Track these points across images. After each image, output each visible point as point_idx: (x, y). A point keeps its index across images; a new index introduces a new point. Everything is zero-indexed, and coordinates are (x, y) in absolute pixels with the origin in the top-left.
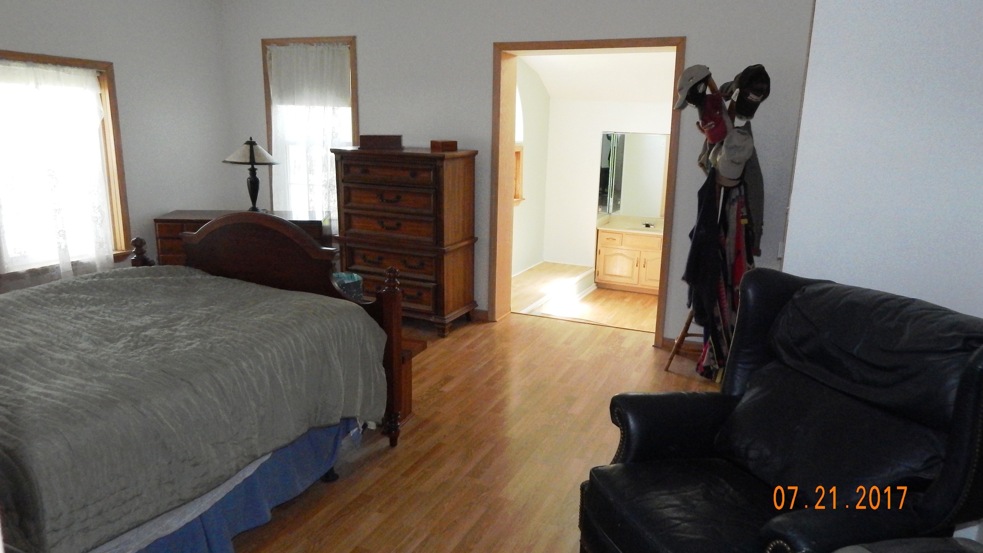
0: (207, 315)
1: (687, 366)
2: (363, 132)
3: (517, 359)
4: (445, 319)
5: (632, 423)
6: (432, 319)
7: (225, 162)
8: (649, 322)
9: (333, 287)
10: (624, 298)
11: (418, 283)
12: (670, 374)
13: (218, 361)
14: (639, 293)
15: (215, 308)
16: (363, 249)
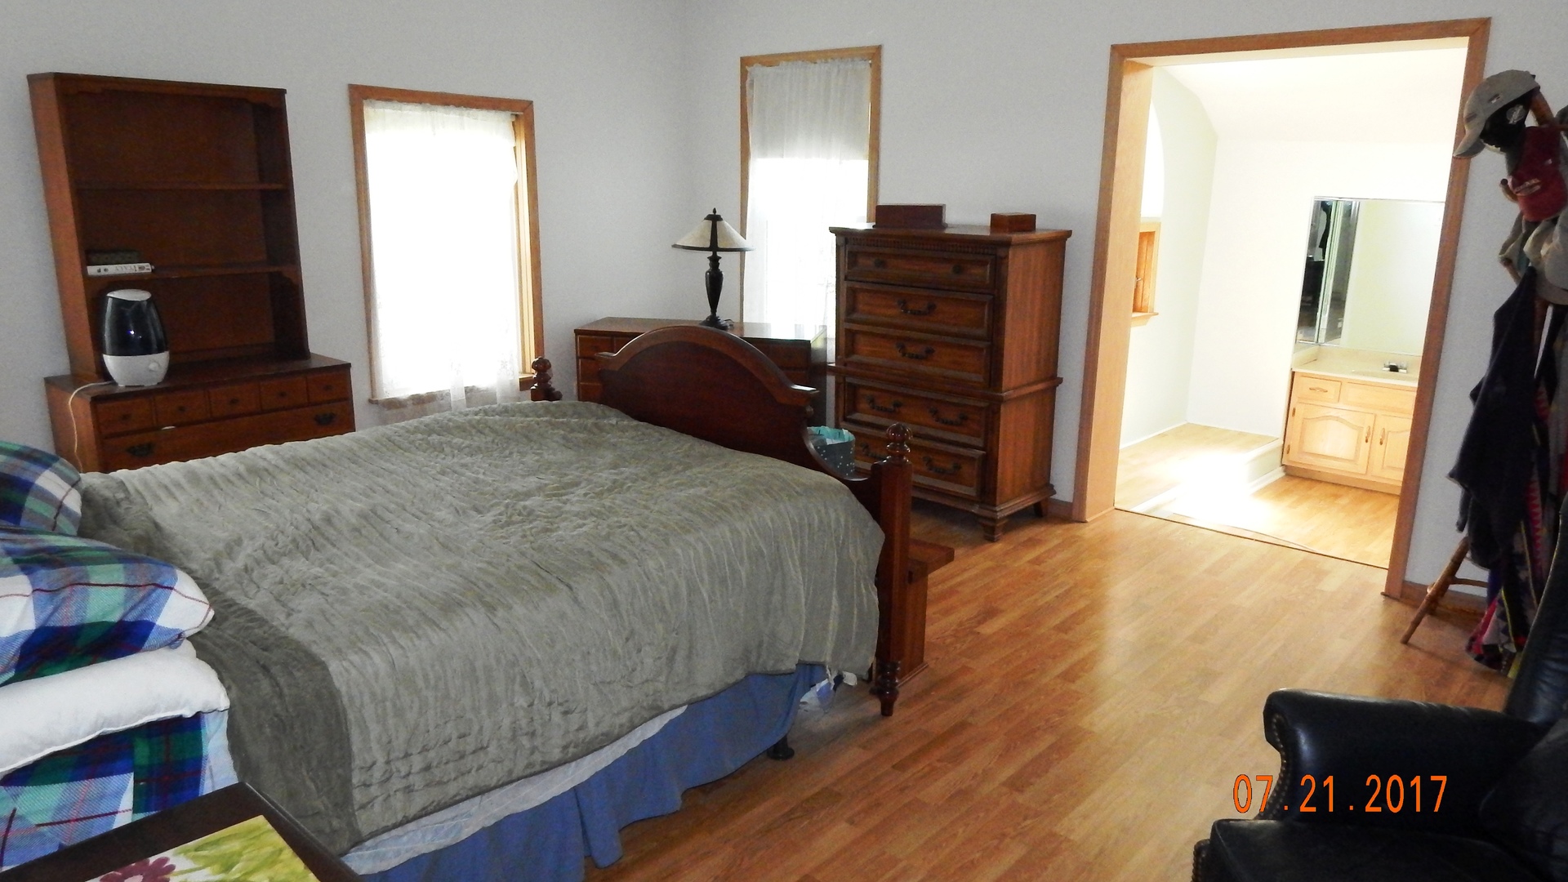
0: (615, 481)
1: (1450, 639)
2: (884, 201)
3: (1121, 589)
4: (996, 512)
5: (1305, 744)
6: (975, 509)
7: (675, 246)
8: (1381, 549)
9: (806, 450)
10: (1336, 496)
11: (952, 449)
12: (1412, 651)
13: (614, 556)
14: (1367, 490)
15: (627, 471)
16: (871, 388)
